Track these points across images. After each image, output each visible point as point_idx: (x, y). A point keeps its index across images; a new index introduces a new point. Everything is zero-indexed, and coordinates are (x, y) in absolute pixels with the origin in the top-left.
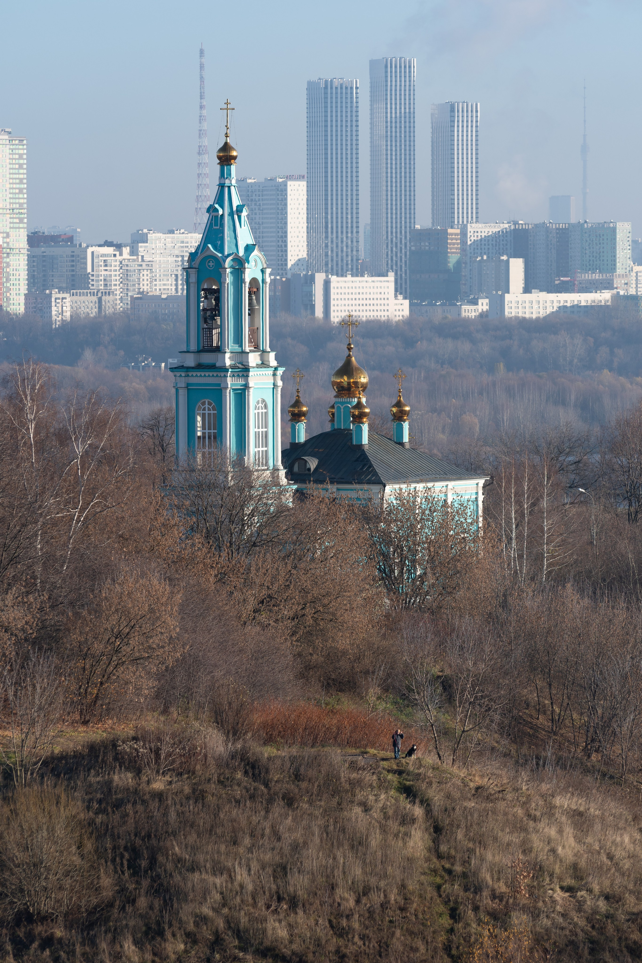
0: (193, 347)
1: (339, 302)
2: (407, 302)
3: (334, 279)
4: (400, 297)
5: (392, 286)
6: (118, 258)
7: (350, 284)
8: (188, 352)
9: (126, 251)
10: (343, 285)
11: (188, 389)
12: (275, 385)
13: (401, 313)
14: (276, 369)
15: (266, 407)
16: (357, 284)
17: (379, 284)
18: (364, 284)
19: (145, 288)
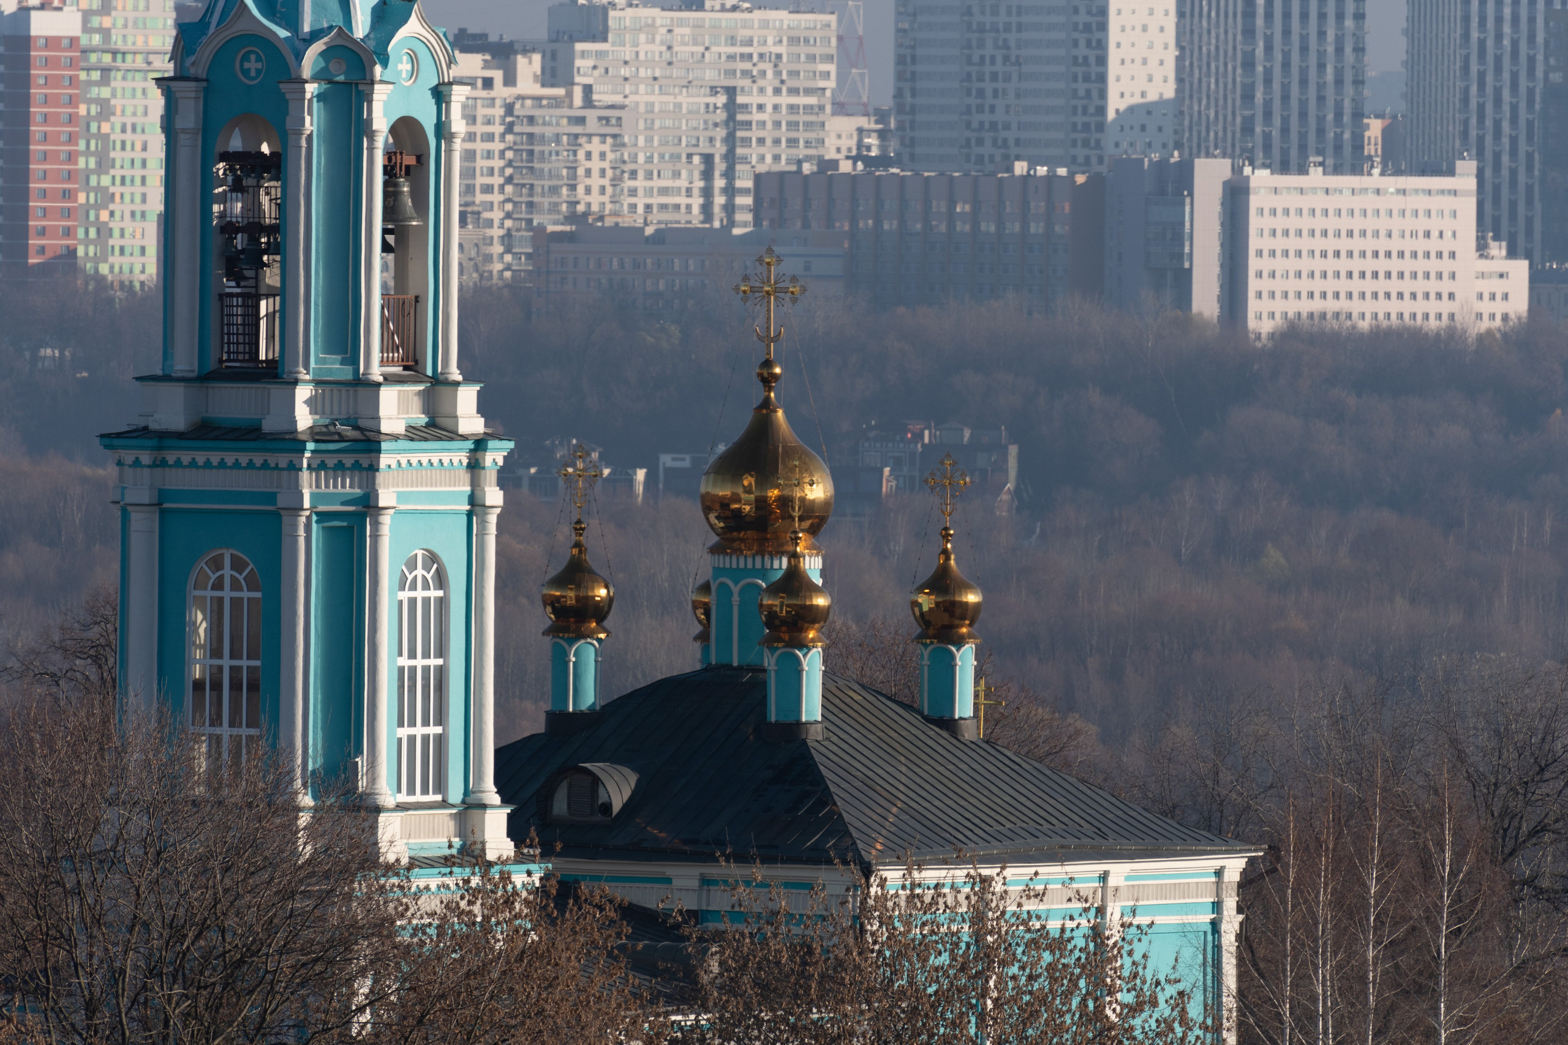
0: (185, 362)
1: (1279, 264)
2: (1520, 268)
3: (1260, 178)
4: (1498, 249)
5: (1468, 207)
6: (501, 91)
7: (1319, 201)
8: (166, 378)
9: (528, 67)
10: (1294, 201)
11: (163, 512)
12: (476, 505)
13: (1499, 307)
14: (479, 444)
15: (441, 580)
16: (1345, 201)
17: (1421, 202)
18: (1370, 201)
19: (595, 201)
